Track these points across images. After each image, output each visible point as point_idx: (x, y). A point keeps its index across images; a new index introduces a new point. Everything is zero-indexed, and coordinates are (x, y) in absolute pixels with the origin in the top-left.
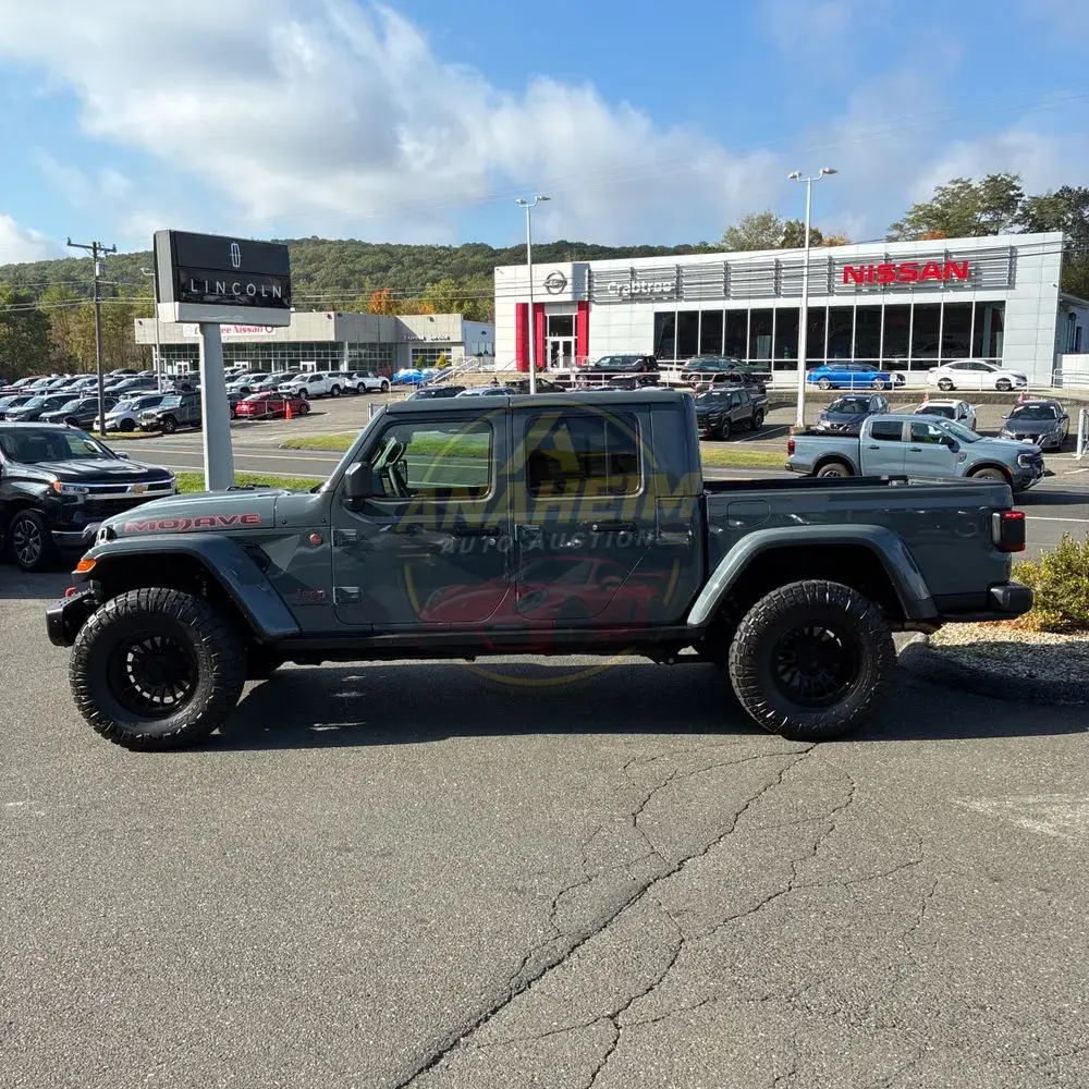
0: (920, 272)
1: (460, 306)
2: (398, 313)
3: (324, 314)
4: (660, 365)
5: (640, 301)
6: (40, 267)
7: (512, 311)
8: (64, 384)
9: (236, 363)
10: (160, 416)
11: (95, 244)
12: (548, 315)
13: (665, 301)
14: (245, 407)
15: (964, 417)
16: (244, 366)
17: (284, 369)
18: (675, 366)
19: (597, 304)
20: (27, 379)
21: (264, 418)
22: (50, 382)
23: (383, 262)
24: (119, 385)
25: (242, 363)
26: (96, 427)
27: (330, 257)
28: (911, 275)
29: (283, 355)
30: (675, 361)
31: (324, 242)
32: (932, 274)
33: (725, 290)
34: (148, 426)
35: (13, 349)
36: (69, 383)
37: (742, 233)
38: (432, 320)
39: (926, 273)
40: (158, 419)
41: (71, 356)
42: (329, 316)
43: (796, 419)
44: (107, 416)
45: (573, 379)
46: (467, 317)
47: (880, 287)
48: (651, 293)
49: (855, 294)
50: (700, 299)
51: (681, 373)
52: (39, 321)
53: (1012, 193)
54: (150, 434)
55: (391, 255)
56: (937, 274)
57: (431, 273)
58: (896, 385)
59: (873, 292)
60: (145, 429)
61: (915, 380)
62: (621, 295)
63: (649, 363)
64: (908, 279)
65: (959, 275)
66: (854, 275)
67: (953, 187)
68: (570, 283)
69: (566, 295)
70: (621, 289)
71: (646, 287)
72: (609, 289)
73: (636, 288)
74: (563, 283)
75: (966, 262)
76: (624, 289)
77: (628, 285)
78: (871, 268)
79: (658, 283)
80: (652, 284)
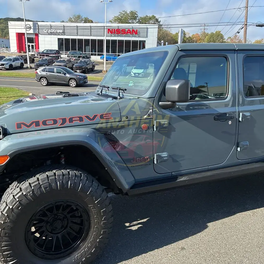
0: (126, 32)
4: (61, 53)
5: (54, 35)
7: (15, 35)
12: (26, 37)
13: (60, 35)
18: (64, 53)
19: (41, 35)
28: (124, 33)
30: (64, 52)
32: (129, 32)
33: (77, 33)
37: (73, 19)
39: (128, 32)
43: (104, 68)
45: (36, 56)
47: (117, 35)
48: (57, 32)
49: (111, 36)
50: (70, 35)
51: (67, 55)
53: (136, 15)
56: (130, 33)
59: (115, 36)
63: (58, 52)
65: (135, 33)
66: (110, 31)
67: (123, 12)
68: (32, 28)
69: (31, 31)
70: (48, 31)
71: (55, 31)
72: (44, 31)
73: (52, 31)
74: (30, 28)
75: (137, 30)
76: (49, 31)
77: (50, 30)
78: (114, 30)
79: (58, 30)
80: (56, 30)
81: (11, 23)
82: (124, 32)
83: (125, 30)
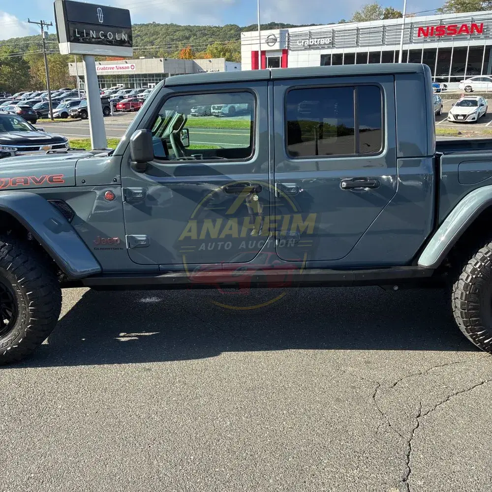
0: (458, 30)
1: (224, 55)
2: (194, 59)
3: (159, 59)
5: (314, 49)
6: (26, 39)
7: (250, 55)
8: (36, 96)
9: (118, 85)
10: (79, 110)
11: (41, 21)
12: (268, 57)
13: (326, 49)
14: (120, 106)
15: (482, 105)
16: (122, 86)
17: (141, 87)
19: (293, 51)
20: (19, 93)
21: (130, 111)
22: (30, 95)
23: (187, 35)
24: (62, 96)
25: (120, 85)
26: (50, 116)
27: (161, 32)
28: (452, 32)
29: (140, 80)
31: (158, 25)
32: (464, 31)
33: (357, 42)
34: (74, 115)
35: (13, 79)
36: (39, 95)
37: (362, 15)
38: (210, 61)
39: (461, 30)
40: (79, 112)
41: (41, 82)
42: (161, 60)
44: (54, 111)
46: (227, 60)
47: (436, 38)
48: (320, 44)
49: (423, 43)
50: (344, 47)
52: (24, 66)
54: (76, 119)
55: (191, 31)
56: (467, 31)
57: (210, 40)
58: (443, 90)
59: (432, 41)
60: (73, 117)
61: (452, 87)
62: (304, 46)
64: (453, 34)
65: (478, 31)
66: (423, 33)
68: (278, 40)
69: (277, 46)
70: (304, 42)
71: (317, 42)
72: (298, 43)
73: (311, 42)
74: (275, 40)
75: (482, 24)
76: (307, 43)
77: (308, 40)
78: (432, 28)
79: (323, 39)
80: (319, 40)
81: (245, 35)
82: (452, 30)
83: (456, 26)
